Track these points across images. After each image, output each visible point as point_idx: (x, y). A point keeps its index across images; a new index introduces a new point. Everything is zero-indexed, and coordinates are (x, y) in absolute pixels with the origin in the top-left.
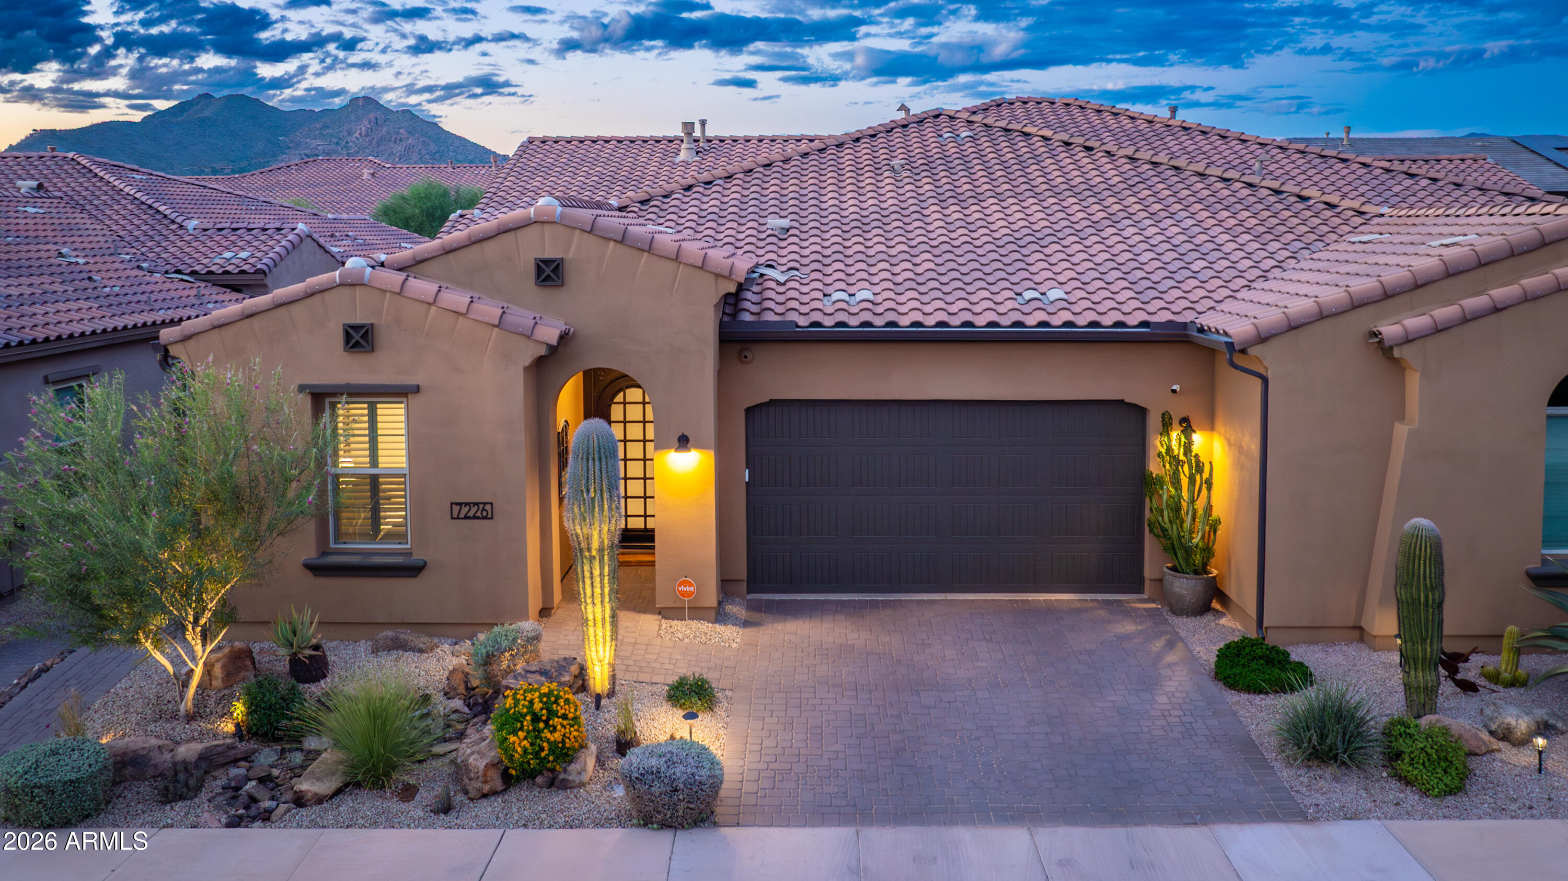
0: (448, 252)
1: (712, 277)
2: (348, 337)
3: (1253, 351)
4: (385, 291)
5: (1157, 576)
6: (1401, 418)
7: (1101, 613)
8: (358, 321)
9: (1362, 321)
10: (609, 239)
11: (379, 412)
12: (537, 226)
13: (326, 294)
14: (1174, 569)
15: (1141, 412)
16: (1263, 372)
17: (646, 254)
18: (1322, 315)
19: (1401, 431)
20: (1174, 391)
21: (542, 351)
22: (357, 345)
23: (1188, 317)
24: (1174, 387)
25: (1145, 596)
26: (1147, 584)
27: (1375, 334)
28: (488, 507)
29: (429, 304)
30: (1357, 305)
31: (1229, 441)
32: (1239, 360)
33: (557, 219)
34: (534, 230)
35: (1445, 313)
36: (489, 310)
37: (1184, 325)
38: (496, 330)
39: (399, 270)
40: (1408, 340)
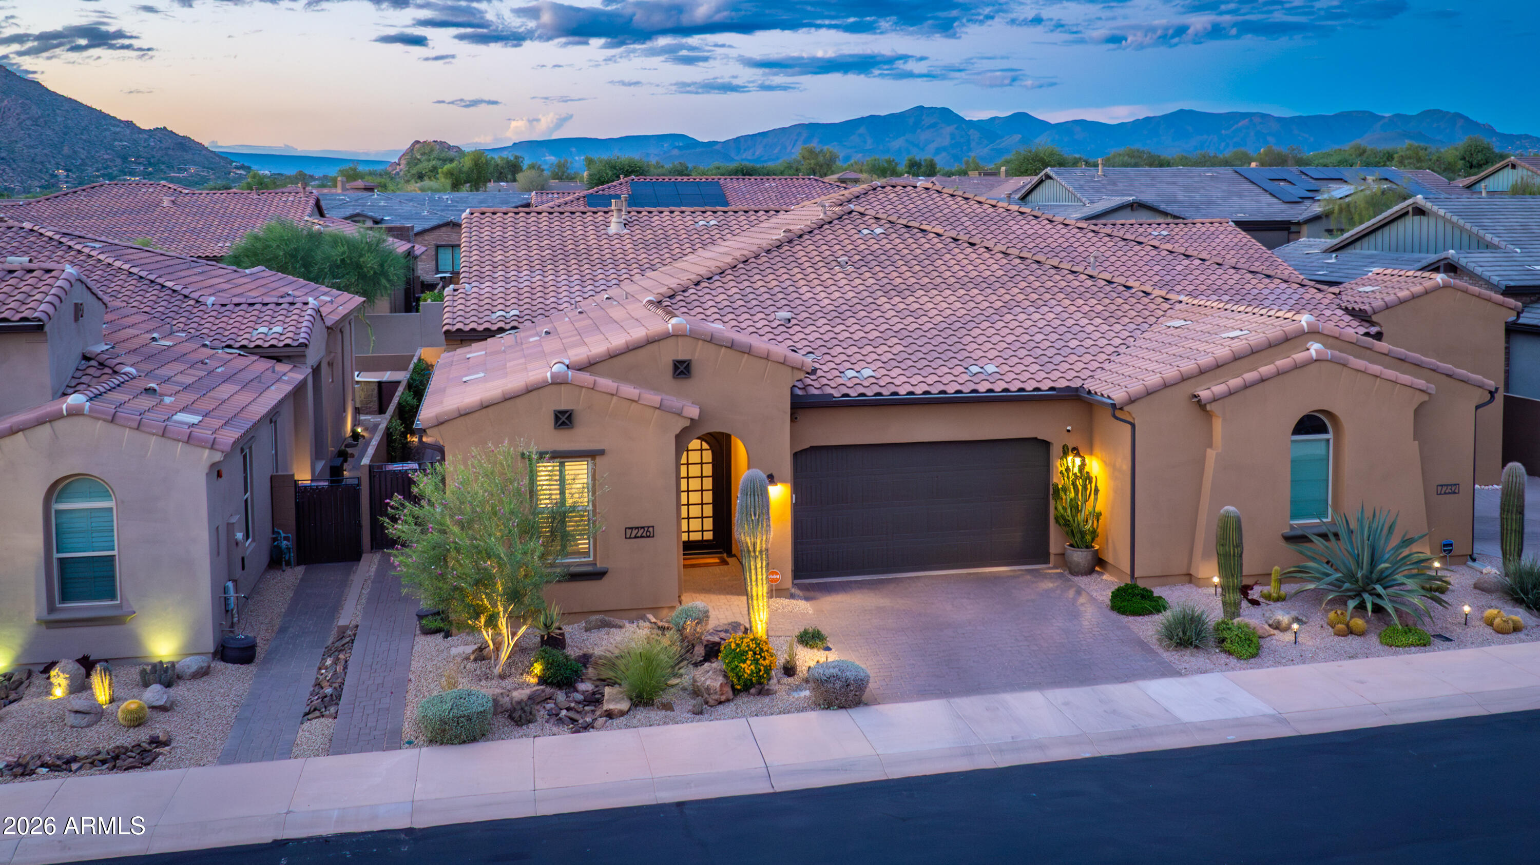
0: (612, 357)
1: (790, 370)
2: (557, 418)
3: (1126, 408)
4: (582, 387)
5: (1059, 551)
6: (1210, 445)
7: (1029, 577)
8: (563, 407)
9: (1188, 388)
10: (722, 346)
11: (567, 468)
12: (673, 338)
13: (540, 391)
14: (1071, 545)
15: (1046, 445)
16: (1131, 420)
17: (746, 355)
18: (1166, 385)
19: (1211, 454)
20: (1068, 431)
21: (687, 423)
22: (563, 424)
23: (1077, 383)
24: (1069, 428)
25: (1050, 565)
26: (1052, 558)
27: (1195, 396)
28: (651, 529)
29: (613, 395)
30: (1184, 379)
31: (1105, 462)
32: (1118, 414)
33: (688, 333)
34: (671, 341)
35: (1235, 382)
36: (653, 398)
37: (1077, 389)
38: (657, 411)
39: (579, 370)
40: (1215, 400)
